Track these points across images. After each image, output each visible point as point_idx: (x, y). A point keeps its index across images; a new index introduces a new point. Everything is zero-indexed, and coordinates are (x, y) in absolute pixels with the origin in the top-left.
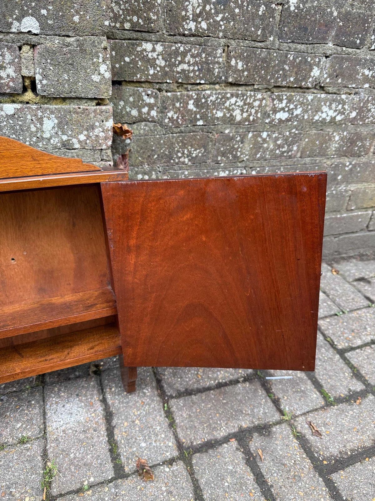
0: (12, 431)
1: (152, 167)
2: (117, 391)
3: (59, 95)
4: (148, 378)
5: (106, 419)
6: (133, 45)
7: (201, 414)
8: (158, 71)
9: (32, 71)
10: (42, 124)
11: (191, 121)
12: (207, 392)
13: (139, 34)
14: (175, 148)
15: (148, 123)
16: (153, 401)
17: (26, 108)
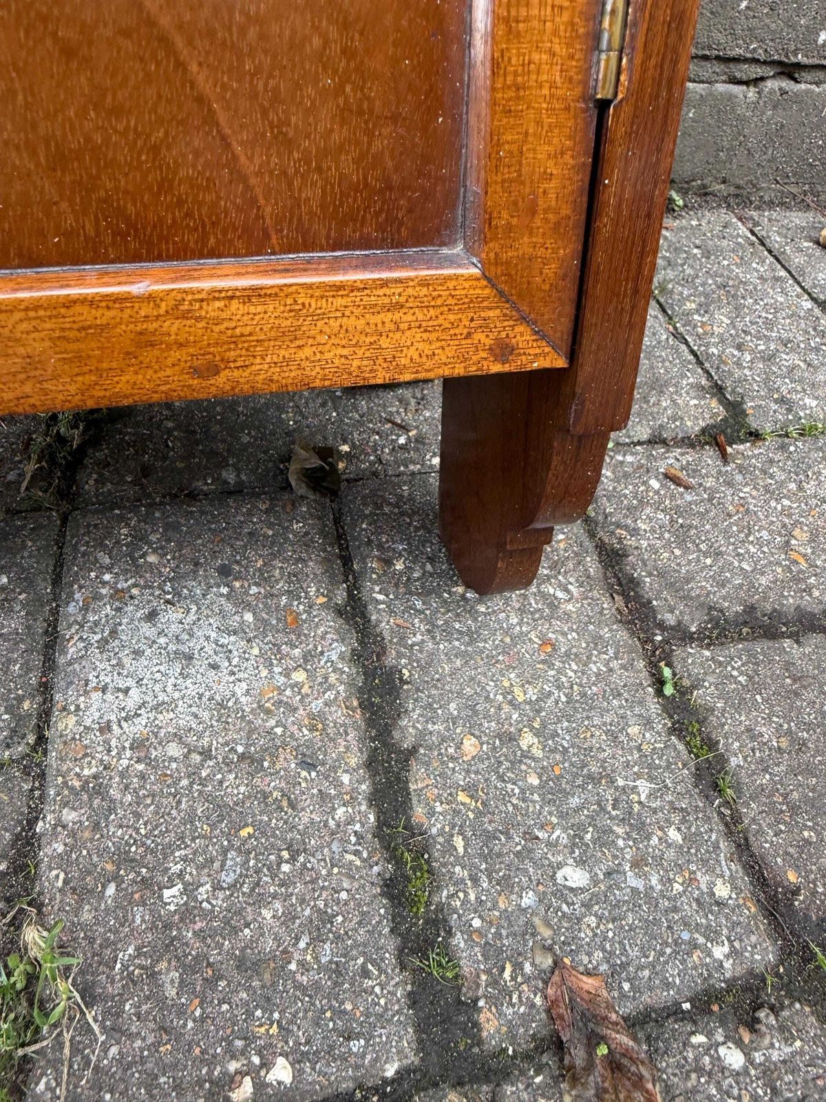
2: (416, 575)
5: (366, 706)
16: (596, 641)
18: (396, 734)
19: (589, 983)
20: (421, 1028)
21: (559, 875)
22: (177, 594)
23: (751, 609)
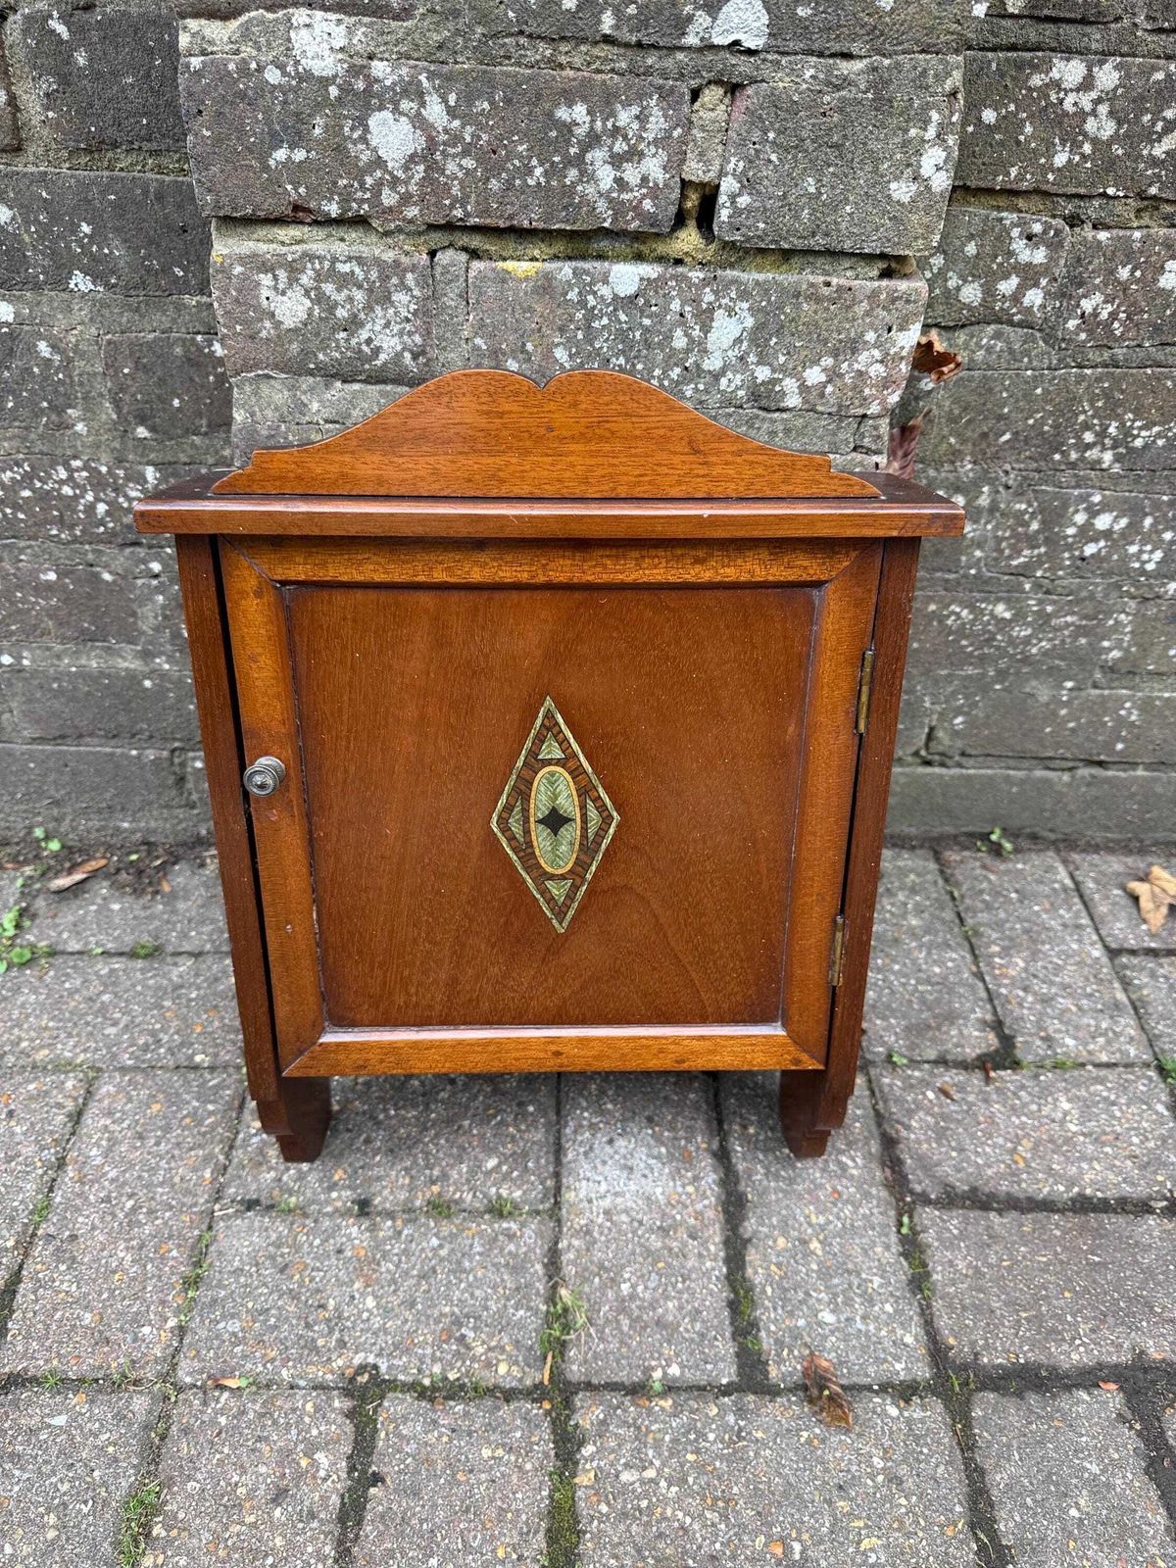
0: (472, 1172)
1: (986, 472)
2: (761, 1138)
3: (777, 242)
4: (857, 1125)
5: (726, 1211)
6: (1020, 66)
7: (1015, 1277)
8: (1083, 156)
9: (716, 167)
10: (706, 329)
11: (1157, 329)
12: (1042, 1216)
13: (1049, 29)
14: (1077, 415)
15: (1007, 329)
16: (867, 1195)
17: (673, 277)
18: (741, 1230)
19: (825, 1364)
20: (741, 1367)
21: (820, 1315)
22: (624, 1130)
23: (974, 1190)
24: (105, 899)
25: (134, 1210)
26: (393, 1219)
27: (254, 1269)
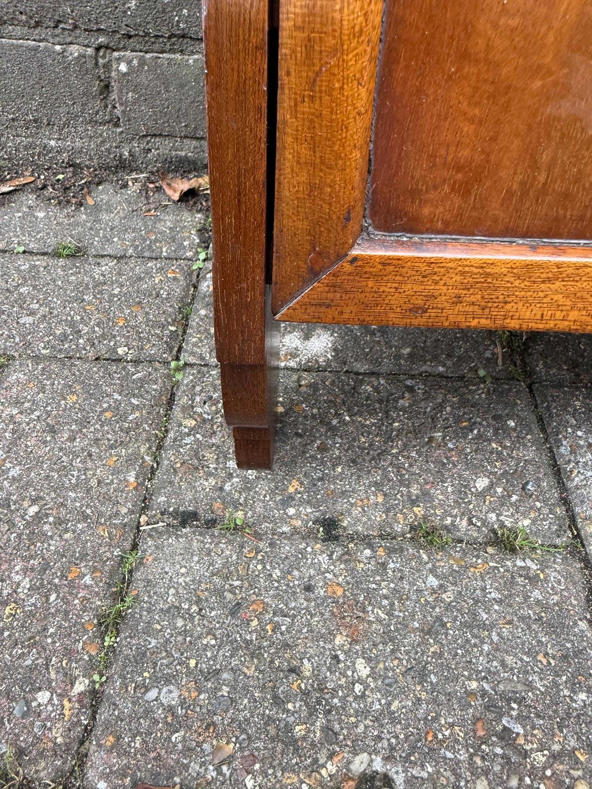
24: (30, 207)
25: (38, 517)
26: (370, 546)
27: (195, 608)
